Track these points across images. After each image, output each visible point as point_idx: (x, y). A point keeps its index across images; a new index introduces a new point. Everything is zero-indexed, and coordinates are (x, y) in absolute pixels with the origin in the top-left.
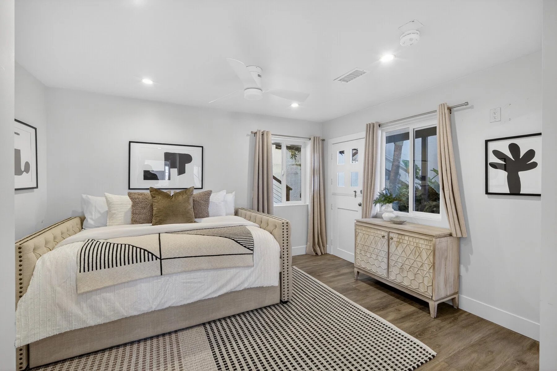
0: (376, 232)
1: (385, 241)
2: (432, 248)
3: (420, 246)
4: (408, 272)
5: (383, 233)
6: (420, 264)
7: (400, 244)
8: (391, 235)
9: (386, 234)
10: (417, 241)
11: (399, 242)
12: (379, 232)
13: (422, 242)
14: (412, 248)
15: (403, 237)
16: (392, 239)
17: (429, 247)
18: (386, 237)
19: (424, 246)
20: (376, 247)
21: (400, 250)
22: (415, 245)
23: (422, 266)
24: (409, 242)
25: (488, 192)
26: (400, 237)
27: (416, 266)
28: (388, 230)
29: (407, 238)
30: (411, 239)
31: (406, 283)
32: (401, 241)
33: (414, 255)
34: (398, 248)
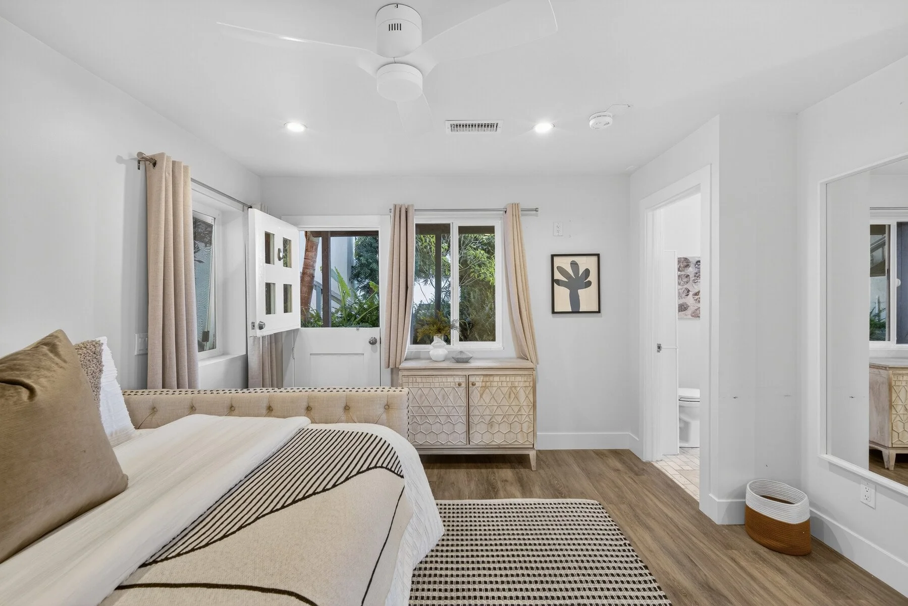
0: (444, 380)
1: (462, 391)
2: (531, 385)
3: (516, 384)
4: (501, 425)
5: (457, 380)
6: (516, 409)
7: (487, 390)
8: (472, 379)
9: (462, 380)
10: (513, 379)
11: (485, 387)
12: (450, 379)
13: (519, 378)
14: (505, 390)
15: (491, 379)
16: (473, 384)
17: (527, 384)
18: (463, 385)
19: (521, 384)
20: (445, 404)
21: (487, 397)
22: (509, 384)
23: (519, 410)
24: (500, 383)
25: (555, 311)
26: (487, 379)
27: (512, 413)
28: (467, 373)
29: (497, 379)
30: (503, 378)
31: (498, 440)
32: (488, 384)
33: (508, 399)
34: (484, 396)
